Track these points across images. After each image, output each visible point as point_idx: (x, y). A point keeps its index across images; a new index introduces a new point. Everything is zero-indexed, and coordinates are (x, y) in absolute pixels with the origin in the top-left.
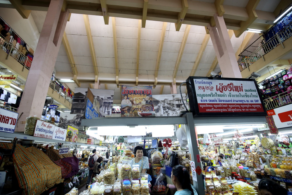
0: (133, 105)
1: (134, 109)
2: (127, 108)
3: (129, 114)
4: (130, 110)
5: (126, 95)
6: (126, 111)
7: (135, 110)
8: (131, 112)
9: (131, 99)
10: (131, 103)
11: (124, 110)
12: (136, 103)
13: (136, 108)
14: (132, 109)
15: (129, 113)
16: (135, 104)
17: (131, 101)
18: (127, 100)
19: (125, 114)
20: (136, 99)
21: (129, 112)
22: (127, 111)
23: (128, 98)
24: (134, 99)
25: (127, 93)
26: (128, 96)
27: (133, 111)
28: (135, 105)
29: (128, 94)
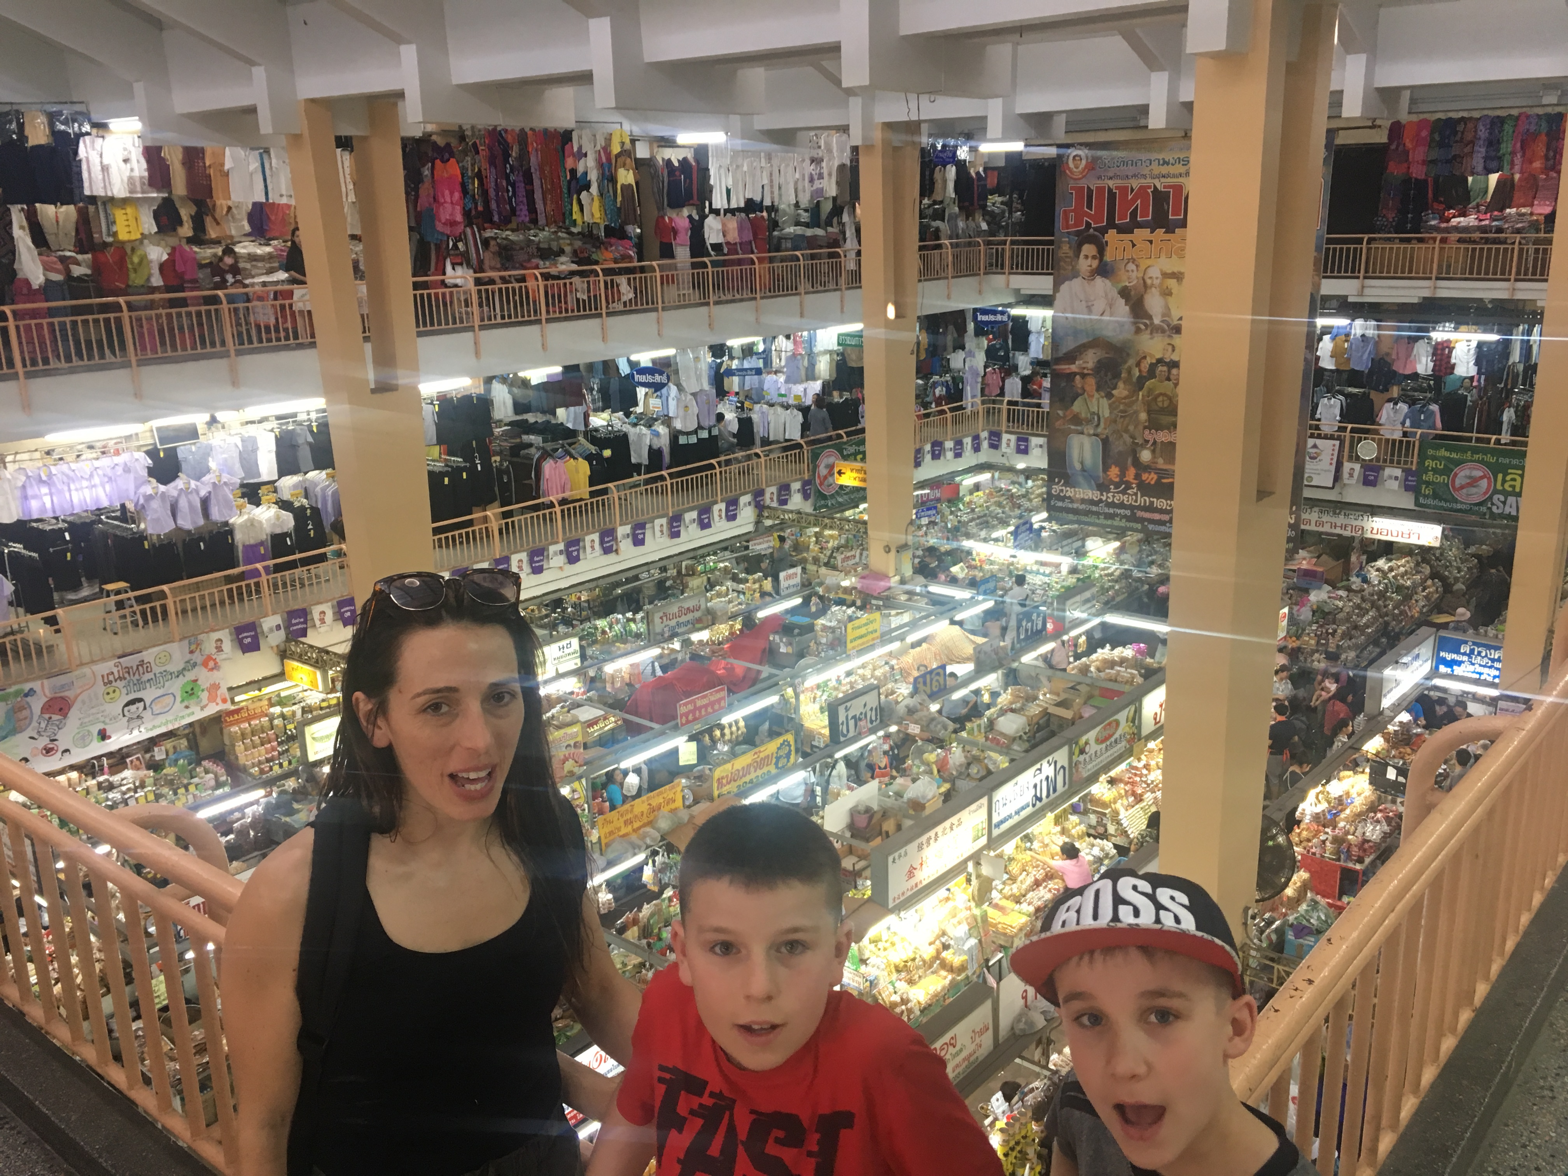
0: (1138, 331)
1: (1145, 366)
2: (1090, 360)
3: (1105, 402)
4: (1117, 376)
5: (1091, 240)
6: (1084, 376)
7: (1152, 372)
8: (1121, 391)
9: (1130, 277)
10: (1122, 311)
11: (1074, 368)
12: (1167, 313)
13: (1160, 361)
14: (1131, 362)
15: (1109, 396)
16: (1157, 321)
17: (1124, 293)
18: (1099, 280)
19: (1078, 406)
20: (1166, 275)
21: (1105, 387)
22: (1091, 382)
23: (1104, 270)
24: (1154, 273)
25: (1098, 218)
26: (1101, 249)
27: (1140, 383)
28: (1155, 330)
29: (1103, 231)
